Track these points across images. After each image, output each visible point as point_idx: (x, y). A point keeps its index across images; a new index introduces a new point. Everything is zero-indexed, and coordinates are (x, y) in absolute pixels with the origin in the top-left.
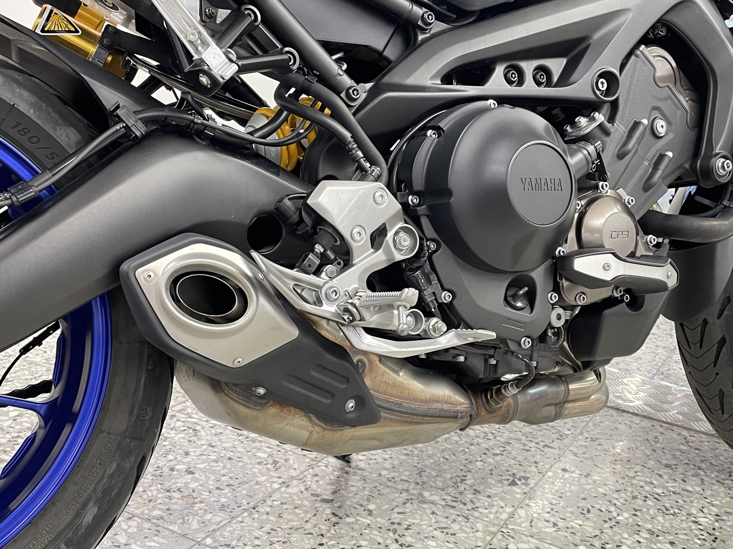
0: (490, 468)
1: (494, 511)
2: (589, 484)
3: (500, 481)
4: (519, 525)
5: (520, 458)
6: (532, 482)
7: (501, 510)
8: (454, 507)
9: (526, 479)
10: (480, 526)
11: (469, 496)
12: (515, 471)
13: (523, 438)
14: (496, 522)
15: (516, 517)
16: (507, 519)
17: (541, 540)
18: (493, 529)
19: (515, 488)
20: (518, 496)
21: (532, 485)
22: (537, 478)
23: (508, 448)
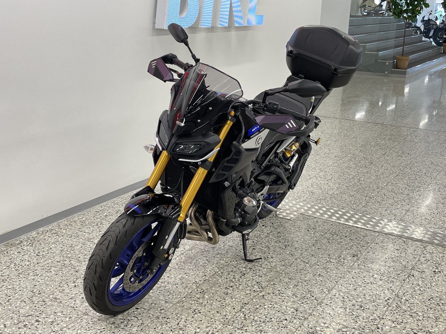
0: (348, 253)
1: (349, 263)
2: (374, 256)
3: (350, 256)
4: (355, 266)
5: (356, 250)
6: (359, 256)
7: (351, 263)
8: (339, 263)
9: (357, 255)
10: (345, 267)
11: (342, 260)
13: (357, 244)
14: (349, 266)
16: (352, 265)
17: (360, 269)
18: (349, 268)
19: (354, 258)
20: (355, 260)
21: (359, 257)
22: (360, 255)
23: (352, 247)
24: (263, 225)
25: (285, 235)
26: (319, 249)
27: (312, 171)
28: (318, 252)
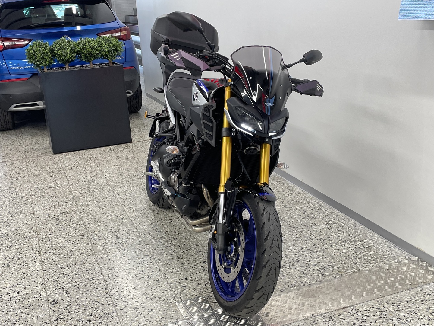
1: (51, 292)
3: (58, 299)
4: (42, 292)
5: (60, 310)
6: (50, 305)
7: (50, 293)
8: (61, 286)
9: (52, 305)
10: (51, 286)
11: (60, 291)
12: (58, 305)
13: (67, 318)
15: (45, 294)
16: (46, 292)
17: (35, 292)
18: (47, 288)
19: (53, 300)
20: (49, 299)
21: (49, 304)
22: (50, 307)
23: (67, 311)
26: (95, 288)
28: (92, 285)
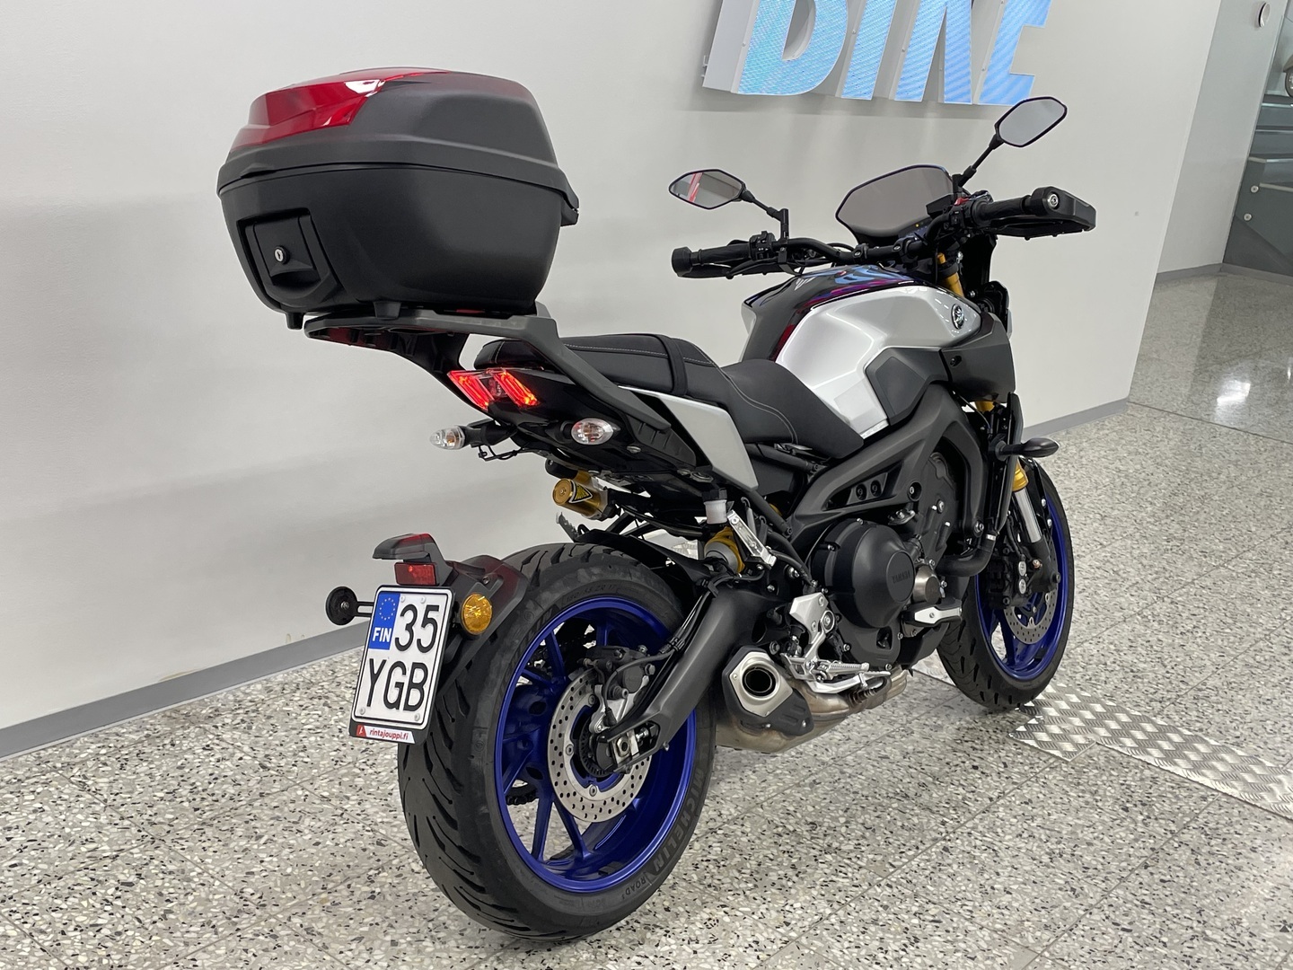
0: (1263, 912)
1: (1269, 953)
3: (1273, 927)
7: (1275, 954)
8: (1234, 947)
11: (1246, 938)
12: (1285, 918)
14: (1272, 963)
15: (1289, 961)
16: (1281, 962)
19: (1286, 935)
23: (1277, 893)
24: (975, 768)
25: (1049, 814)
26: (1165, 885)
27: (1128, 595)
28: (1162, 896)
